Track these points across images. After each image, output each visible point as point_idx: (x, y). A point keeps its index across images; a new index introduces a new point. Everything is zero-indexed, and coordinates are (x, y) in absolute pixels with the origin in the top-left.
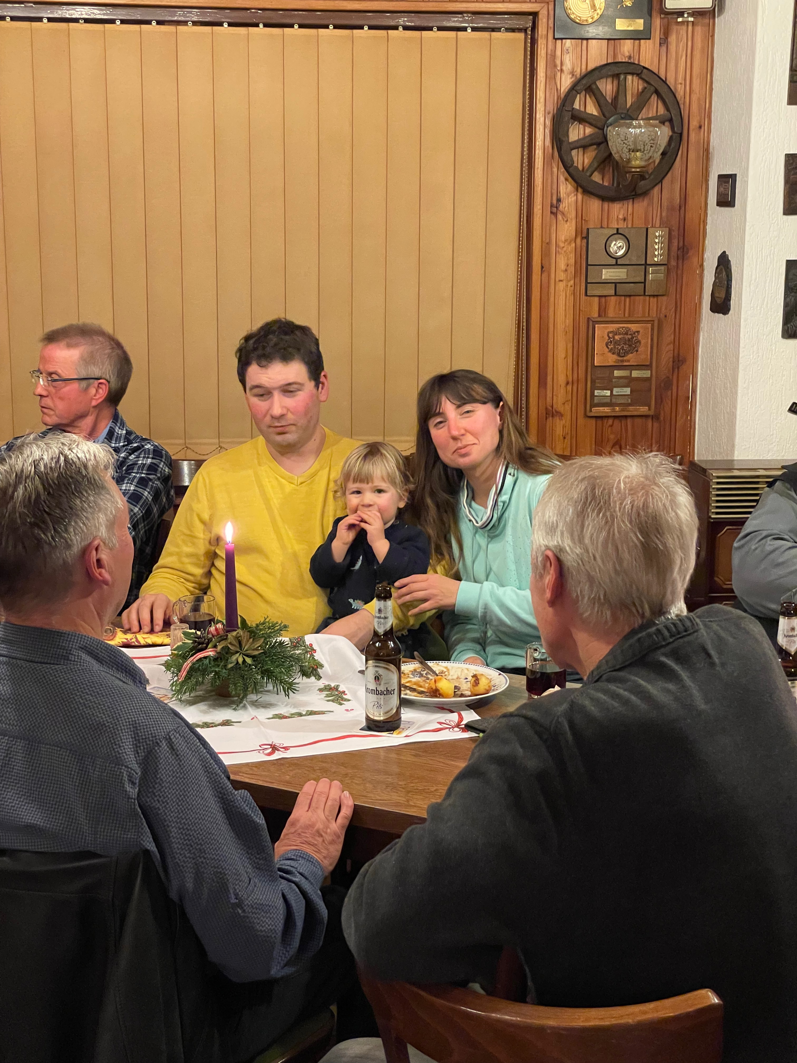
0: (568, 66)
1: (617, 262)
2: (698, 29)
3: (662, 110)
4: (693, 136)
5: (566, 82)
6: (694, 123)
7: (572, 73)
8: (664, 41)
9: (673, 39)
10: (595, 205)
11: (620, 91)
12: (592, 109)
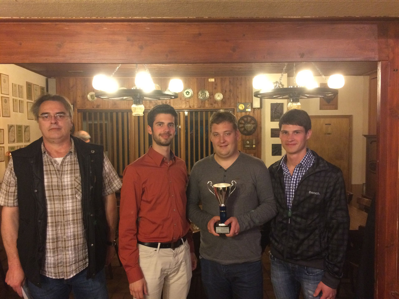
0: (239, 116)
1: (248, 144)
2: (259, 110)
3: (254, 122)
4: (259, 126)
5: (239, 118)
6: (259, 124)
7: (240, 117)
8: (254, 112)
9: (255, 112)
10: (244, 136)
11: (247, 119)
12: (243, 122)
